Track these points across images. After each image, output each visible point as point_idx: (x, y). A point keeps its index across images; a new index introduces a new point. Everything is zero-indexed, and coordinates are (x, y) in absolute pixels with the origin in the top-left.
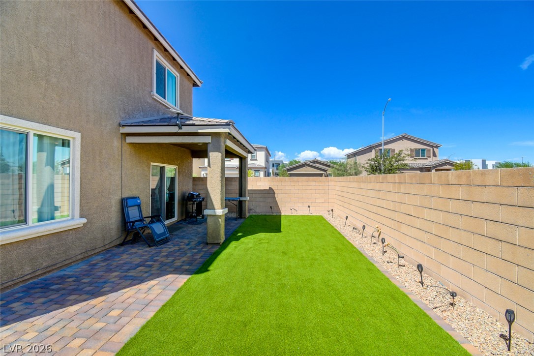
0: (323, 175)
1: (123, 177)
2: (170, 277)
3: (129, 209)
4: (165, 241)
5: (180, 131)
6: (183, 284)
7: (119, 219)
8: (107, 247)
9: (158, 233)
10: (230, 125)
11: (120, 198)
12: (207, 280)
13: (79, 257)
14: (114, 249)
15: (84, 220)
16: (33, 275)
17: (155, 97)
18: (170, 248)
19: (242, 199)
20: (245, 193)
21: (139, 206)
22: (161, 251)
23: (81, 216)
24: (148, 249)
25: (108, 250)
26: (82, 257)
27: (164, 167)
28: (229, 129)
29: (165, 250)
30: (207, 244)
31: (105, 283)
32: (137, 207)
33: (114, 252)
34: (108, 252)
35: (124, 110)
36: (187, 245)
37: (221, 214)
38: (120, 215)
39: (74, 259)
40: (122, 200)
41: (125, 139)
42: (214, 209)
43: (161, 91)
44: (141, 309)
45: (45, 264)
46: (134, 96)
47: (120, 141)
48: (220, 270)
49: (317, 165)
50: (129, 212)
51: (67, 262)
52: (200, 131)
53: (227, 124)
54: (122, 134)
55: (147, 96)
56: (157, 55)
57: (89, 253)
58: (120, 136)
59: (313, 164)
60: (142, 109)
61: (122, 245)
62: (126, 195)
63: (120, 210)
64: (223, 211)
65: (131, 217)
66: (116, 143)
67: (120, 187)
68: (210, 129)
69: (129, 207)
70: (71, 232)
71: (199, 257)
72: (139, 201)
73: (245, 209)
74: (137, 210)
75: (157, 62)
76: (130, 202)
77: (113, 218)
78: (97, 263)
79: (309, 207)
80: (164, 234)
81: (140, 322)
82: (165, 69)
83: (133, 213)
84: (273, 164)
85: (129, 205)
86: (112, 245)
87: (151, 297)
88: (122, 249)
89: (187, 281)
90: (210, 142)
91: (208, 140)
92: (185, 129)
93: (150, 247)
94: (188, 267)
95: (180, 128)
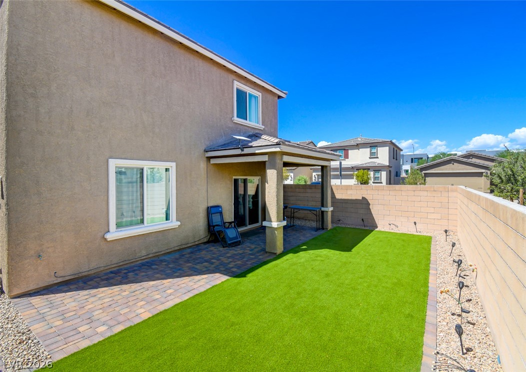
0: (484, 174)
1: (209, 191)
2: (218, 275)
3: (213, 215)
4: (237, 244)
5: (243, 153)
6: (220, 282)
7: (206, 223)
8: (197, 243)
9: (231, 236)
10: (280, 144)
11: (207, 207)
12: (238, 283)
13: (176, 248)
14: (202, 245)
15: (179, 223)
16: (147, 257)
17: (235, 121)
18: (236, 251)
19: (323, 209)
20: (327, 203)
21: (221, 213)
22: (229, 252)
23: (177, 220)
24: (221, 249)
25: (197, 245)
26: (178, 248)
27: (247, 179)
28: (280, 148)
29: (232, 251)
30: (266, 252)
31: (180, 270)
32: (219, 214)
33: (200, 247)
34: (196, 247)
35: (209, 138)
36: (251, 251)
37: (276, 227)
38: (207, 220)
39: (173, 249)
40: (208, 208)
41: (210, 161)
42: (271, 221)
43: (242, 113)
44: (184, 292)
45: (154, 251)
46: (217, 125)
47: (206, 164)
48: (256, 277)
49: (474, 160)
50: (213, 218)
51: (168, 251)
52: (257, 152)
53: (278, 144)
54: (207, 157)
55: (229, 122)
56: (238, 85)
57: (184, 247)
58: (205, 159)
59: (465, 160)
60: (224, 134)
61: (208, 242)
62: (211, 204)
63: (206, 216)
64: (278, 224)
65: (214, 222)
66: (203, 165)
67: (206, 198)
68: (265, 149)
69: (213, 214)
70: (171, 231)
71: (250, 263)
72: (220, 209)
73: (327, 220)
74: (220, 216)
75: (238, 90)
76: (213, 210)
77: (200, 223)
78: (185, 254)
79: (415, 223)
80: (236, 238)
81: (178, 301)
82: (246, 93)
83: (216, 219)
84: (412, 159)
85: (212, 212)
86: (200, 242)
87: (195, 286)
88: (207, 246)
89: (225, 281)
90: (267, 160)
91: (265, 158)
92: (246, 151)
93: (224, 247)
94: (236, 269)
95: (242, 151)
